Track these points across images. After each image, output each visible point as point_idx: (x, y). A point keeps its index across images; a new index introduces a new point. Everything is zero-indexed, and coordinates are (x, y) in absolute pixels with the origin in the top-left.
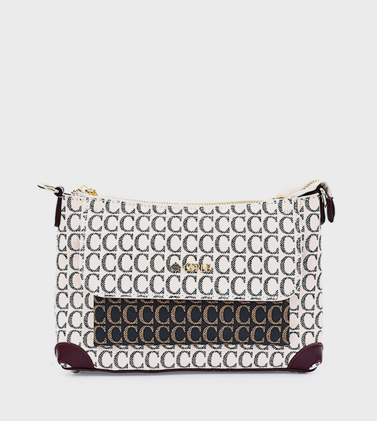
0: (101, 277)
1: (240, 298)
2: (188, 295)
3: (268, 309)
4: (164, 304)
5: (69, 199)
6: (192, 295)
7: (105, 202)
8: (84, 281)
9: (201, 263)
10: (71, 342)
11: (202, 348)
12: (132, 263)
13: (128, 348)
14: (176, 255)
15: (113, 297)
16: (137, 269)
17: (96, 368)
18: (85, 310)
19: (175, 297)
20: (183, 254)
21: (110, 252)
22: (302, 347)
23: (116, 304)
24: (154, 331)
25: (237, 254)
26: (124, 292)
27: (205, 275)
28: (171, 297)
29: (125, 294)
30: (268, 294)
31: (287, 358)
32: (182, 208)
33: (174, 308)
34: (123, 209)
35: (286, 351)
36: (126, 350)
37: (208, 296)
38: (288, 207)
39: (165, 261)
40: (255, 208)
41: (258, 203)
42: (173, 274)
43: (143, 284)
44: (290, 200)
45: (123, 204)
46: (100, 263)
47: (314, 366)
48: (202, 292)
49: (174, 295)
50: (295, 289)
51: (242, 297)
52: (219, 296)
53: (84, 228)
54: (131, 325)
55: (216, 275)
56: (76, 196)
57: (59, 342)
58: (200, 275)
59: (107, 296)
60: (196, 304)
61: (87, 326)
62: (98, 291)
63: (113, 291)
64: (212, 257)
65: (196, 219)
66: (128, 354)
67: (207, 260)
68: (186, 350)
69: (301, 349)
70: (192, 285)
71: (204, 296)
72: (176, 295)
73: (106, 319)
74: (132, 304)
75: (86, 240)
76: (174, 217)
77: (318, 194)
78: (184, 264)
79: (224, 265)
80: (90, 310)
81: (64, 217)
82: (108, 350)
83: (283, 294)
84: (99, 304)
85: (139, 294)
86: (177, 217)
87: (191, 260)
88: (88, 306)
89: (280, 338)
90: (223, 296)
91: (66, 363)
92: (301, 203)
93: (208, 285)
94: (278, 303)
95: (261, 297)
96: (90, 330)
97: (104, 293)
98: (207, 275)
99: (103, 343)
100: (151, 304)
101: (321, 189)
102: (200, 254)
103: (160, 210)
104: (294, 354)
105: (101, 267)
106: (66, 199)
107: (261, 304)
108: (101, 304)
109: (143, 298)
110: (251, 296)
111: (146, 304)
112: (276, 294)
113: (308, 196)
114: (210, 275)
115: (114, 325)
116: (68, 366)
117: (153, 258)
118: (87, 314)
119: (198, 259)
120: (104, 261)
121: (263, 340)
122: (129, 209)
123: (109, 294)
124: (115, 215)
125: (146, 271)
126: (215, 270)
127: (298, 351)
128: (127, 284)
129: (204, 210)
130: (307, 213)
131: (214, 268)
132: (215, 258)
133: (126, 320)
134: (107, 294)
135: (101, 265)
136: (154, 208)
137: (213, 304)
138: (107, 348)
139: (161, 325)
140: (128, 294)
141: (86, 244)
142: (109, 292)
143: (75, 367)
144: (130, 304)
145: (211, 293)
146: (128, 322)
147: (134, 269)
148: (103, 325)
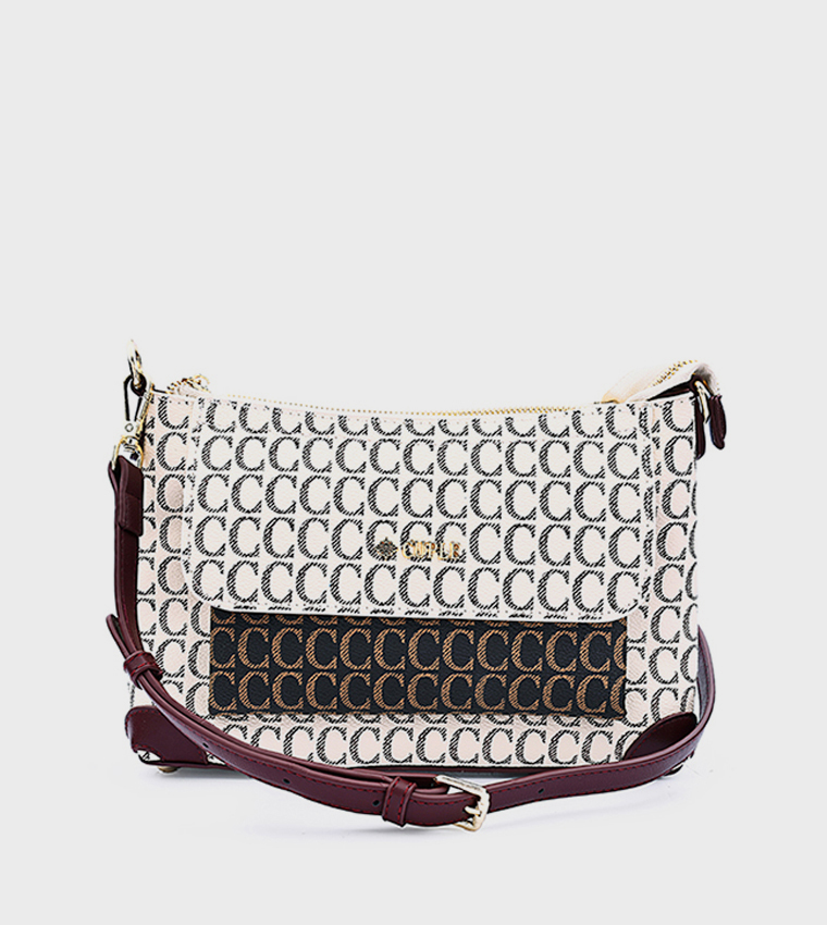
0: (227, 568)
1: (522, 616)
2: (411, 609)
3: (580, 639)
4: (359, 627)
5: (163, 402)
6: (420, 609)
7: (239, 409)
8: (191, 575)
9: (440, 540)
11: (439, 721)
12: (293, 538)
13: (280, 721)
14: (387, 522)
15: (253, 611)
16: (304, 551)
17: (211, 763)
18: (191, 638)
19: (384, 611)
20: (403, 519)
21: (247, 515)
22: (651, 722)
23: (259, 626)
24: (338, 684)
25: (518, 522)
26: (276, 601)
27: (449, 564)
28: (376, 612)
29: (278, 605)
30: (581, 607)
31: (619, 745)
32: (401, 422)
33: (382, 636)
34: (277, 424)
35: (618, 728)
36: (276, 725)
37: (453, 610)
38: (625, 422)
39: (364, 535)
40: (557, 424)
41: (563, 413)
42: (381, 563)
43: (316, 584)
44: (632, 407)
45: (276, 413)
46: (225, 537)
48: (442, 602)
49: (381, 608)
50: (639, 597)
51: (527, 612)
52: (478, 610)
53: (193, 463)
54: (289, 671)
55: (471, 565)
56: (176, 396)
57: (135, 706)
58: (437, 565)
59: (239, 607)
60: (429, 627)
61: (195, 673)
62: (221, 598)
63: (253, 598)
64: (463, 527)
65: (431, 446)
66: (281, 732)
67: (452, 534)
68: (404, 725)
69: (648, 725)
70: (419, 587)
71: (445, 609)
72: (385, 607)
73: (237, 657)
74: (292, 626)
75: (197, 488)
76: (384, 440)
77: (691, 394)
78: (403, 541)
79: (490, 544)
80: (201, 638)
81: (151, 440)
82: (238, 723)
83: (614, 607)
84: (223, 626)
85: (308, 605)
86: (390, 440)
87: (418, 533)
88: (198, 631)
89: (605, 703)
90: (486, 611)
91: (149, 749)
92: (655, 414)
93: (454, 587)
94: (604, 627)
95: (567, 614)
96: (201, 681)
97: (234, 601)
98: (453, 565)
99: (229, 708)
100: (332, 627)
101: (698, 384)
102: (437, 520)
103: (354, 426)
104: (635, 736)
105: (228, 547)
106: (157, 402)
107: (567, 629)
108: (226, 626)
109: (316, 613)
110: (545, 612)
111: (322, 627)
112: (600, 608)
113: (670, 399)
114: (459, 565)
115: (252, 670)
116: (153, 757)
117: (339, 528)
118: (196, 647)
119: (435, 530)
120: (233, 534)
121: (570, 705)
122: (288, 423)
123: (243, 605)
124: (258, 435)
125: (324, 555)
126: (469, 556)
127: (642, 729)
128: (282, 583)
129: (449, 427)
130: (666, 434)
131: (468, 550)
132: (469, 530)
133: (278, 660)
134: (240, 603)
135: (228, 542)
136: (342, 421)
137: (463, 628)
138: (236, 720)
139: (352, 671)
140: (285, 605)
141: (196, 497)
142: (244, 601)
143: (168, 759)
144: (287, 626)
145: (460, 604)
146: (283, 665)
147: (297, 551)
148: (230, 670)
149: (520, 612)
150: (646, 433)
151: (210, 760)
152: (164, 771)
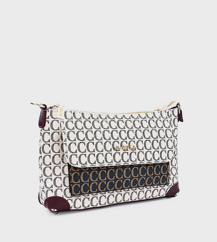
0: (78, 156)
1: (150, 162)
2: (125, 163)
3: (161, 167)
4: (111, 169)
5: (51, 111)
6: (127, 163)
7: (72, 113)
8: (68, 159)
9: (129, 145)
10: (58, 196)
12: (94, 147)
14: (116, 141)
15: (86, 167)
16: (97, 150)
17: (71, 210)
18: (63, 176)
19: (118, 164)
20: (120, 140)
21: (82, 142)
22: (173, 185)
23: (86, 171)
24: (106, 184)
26: (92, 164)
27: (132, 151)
28: (116, 164)
29: (92, 165)
30: (162, 159)
31: (166, 191)
32: (114, 116)
33: (117, 170)
34: (84, 117)
35: (166, 187)
36: (88, 197)
37: (134, 162)
38: (165, 115)
39: (111, 145)
41: (151, 113)
42: (116, 152)
43: (101, 158)
44: (165, 111)
45: (83, 114)
46: (76, 148)
47: (177, 194)
48: (131, 161)
49: (117, 163)
50: (173, 156)
51: (151, 161)
52: (140, 162)
53: (64, 128)
54: (94, 182)
55: (137, 151)
56: (55, 110)
57: (48, 196)
58: (130, 151)
59: (83, 166)
60: (128, 167)
61: (65, 186)
62: (77, 164)
63: (86, 163)
64: (134, 142)
65: (123, 122)
66: (90, 199)
67: (132, 144)
69: (172, 186)
70: (126, 157)
71: (132, 162)
72: (119, 163)
73: (80, 180)
74: (95, 170)
75: (66, 135)
76: (111, 121)
77: (177, 108)
78: (121, 146)
79: (141, 145)
80: (66, 176)
81: (48, 122)
82: (78, 198)
83: (169, 158)
84: (76, 172)
85: (100, 164)
86: (113, 120)
87: (124, 144)
88: (64, 174)
89: (165, 181)
90: (142, 162)
91: (54, 208)
92: (170, 113)
93: (134, 157)
94: (165, 163)
96: (67, 188)
97: (81, 165)
98: (133, 151)
99: (78, 194)
100: (105, 169)
101: (178, 105)
102: (128, 140)
103: (103, 117)
104: (170, 189)
105: (78, 150)
106: (50, 112)
107: (158, 165)
108: (77, 172)
110: (154, 161)
111: (102, 169)
112: (166, 159)
113: (173, 109)
114: (135, 151)
115: (85, 183)
116: (56, 210)
117: (105, 144)
118: (64, 178)
119: (128, 143)
120: (79, 147)
121: (158, 183)
122: (87, 117)
123: (84, 166)
124: (79, 120)
125: (102, 151)
126: (137, 148)
127: (171, 187)
128: (93, 159)
129: (126, 117)
130: (173, 117)
131: (136, 147)
132: (136, 142)
133: (91, 180)
134: (82, 165)
135: (77, 149)
136: (100, 116)
137: (136, 167)
138: (77, 197)
140: (94, 165)
141: (67, 138)
142: (84, 165)
143: (60, 210)
144: (94, 170)
145: (136, 161)
146: (93, 181)
147: (95, 150)
148: (78, 184)
149: (149, 162)
150: (169, 117)
151: (71, 209)
152: (55, 214)
